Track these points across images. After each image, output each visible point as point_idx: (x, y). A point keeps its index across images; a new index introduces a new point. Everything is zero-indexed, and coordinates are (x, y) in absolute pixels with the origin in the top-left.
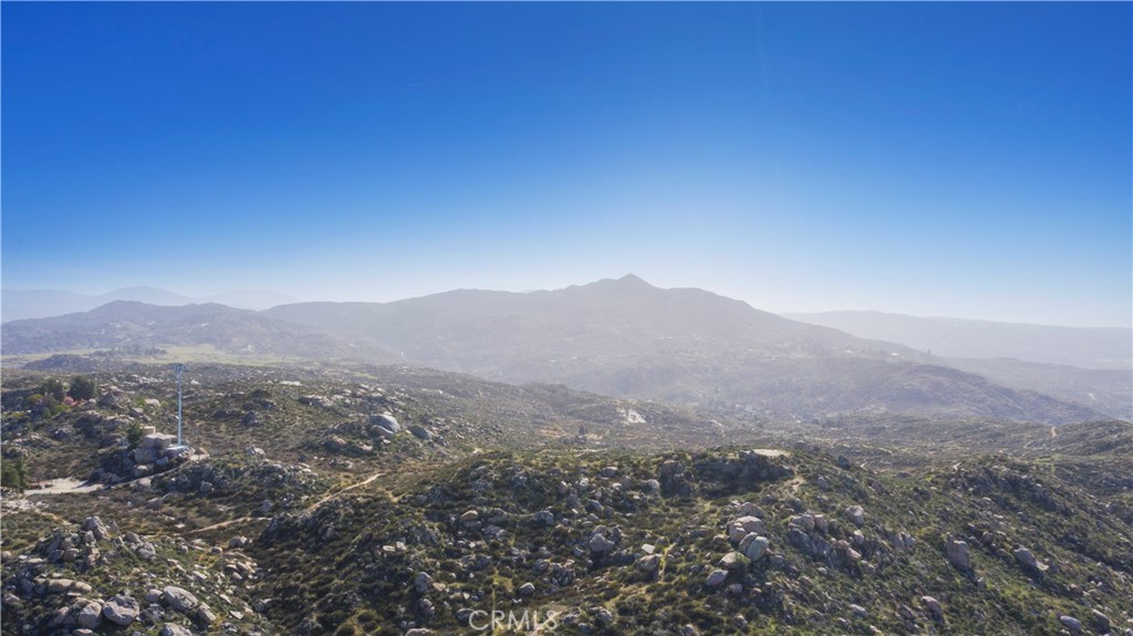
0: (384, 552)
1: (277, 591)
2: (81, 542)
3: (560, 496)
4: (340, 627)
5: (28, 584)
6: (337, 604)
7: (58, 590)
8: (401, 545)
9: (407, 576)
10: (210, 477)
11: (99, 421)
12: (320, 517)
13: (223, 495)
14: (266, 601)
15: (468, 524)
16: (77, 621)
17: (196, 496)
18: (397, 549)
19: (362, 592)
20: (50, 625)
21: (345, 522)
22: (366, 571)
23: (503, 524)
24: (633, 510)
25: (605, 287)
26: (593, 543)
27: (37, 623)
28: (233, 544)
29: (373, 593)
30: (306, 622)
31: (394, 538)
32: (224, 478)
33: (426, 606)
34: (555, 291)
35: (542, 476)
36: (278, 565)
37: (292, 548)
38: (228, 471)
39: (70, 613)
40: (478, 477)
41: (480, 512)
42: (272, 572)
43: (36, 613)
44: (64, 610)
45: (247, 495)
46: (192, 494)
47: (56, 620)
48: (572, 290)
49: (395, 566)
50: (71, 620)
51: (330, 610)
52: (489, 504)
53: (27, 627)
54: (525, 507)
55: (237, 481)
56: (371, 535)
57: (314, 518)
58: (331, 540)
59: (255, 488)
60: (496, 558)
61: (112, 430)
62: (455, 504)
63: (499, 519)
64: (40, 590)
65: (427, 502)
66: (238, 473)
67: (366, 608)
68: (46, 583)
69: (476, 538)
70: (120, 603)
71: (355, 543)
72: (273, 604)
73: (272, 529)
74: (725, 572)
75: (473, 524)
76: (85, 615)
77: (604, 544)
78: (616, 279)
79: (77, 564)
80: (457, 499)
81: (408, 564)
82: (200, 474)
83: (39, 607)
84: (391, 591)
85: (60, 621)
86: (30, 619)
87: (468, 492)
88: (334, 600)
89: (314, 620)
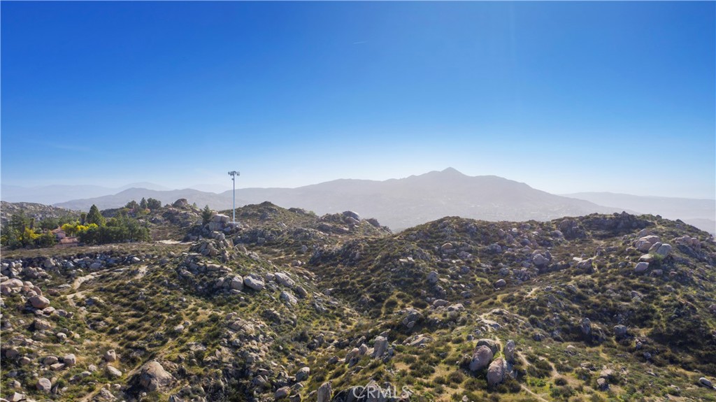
0: (401, 262)
1: (336, 285)
2: (218, 246)
3: (501, 238)
4: (387, 301)
5: (193, 266)
6: (379, 289)
7: (213, 269)
8: (410, 259)
9: (420, 275)
10: (262, 235)
11: (177, 213)
12: (348, 248)
13: (274, 244)
14: (331, 289)
15: (447, 251)
16: (230, 285)
17: (256, 245)
18: (409, 261)
19: (394, 283)
20: (214, 286)
21: (365, 250)
22: (393, 272)
23: (470, 251)
24: (551, 246)
25: (433, 175)
26: (536, 259)
27: (206, 286)
28: (294, 264)
29: (400, 284)
30: (363, 298)
31: (405, 255)
32: (271, 236)
33: (440, 289)
34: (401, 179)
35: (485, 227)
36: (329, 273)
37: (335, 265)
38: (273, 232)
39: (226, 280)
40: (445, 227)
41: (453, 244)
42: (326, 277)
43: (205, 280)
44: (222, 279)
45: (289, 244)
46: (254, 244)
47: (218, 284)
48: (413, 177)
49: (411, 270)
50: (227, 285)
51: (377, 292)
52: (458, 240)
53: (201, 287)
54: (480, 243)
55: (280, 237)
56: (389, 254)
57: (344, 249)
58: (360, 259)
59: (293, 241)
60: (471, 268)
61: (186, 218)
62: (435, 241)
63: (466, 248)
64: (202, 270)
65: (416, 239)
66: (279, 233)
67: (399, 290)
68: (205, 265)
69: (455, 258)
70: (254, 277)
71: (378, 260)
72: (336, 291)
73: (316, 257)
74: (647, 263)
75: (451, 251)
76: (235, 282)
77: (543, 260)
78: (440, 171)
79: (220, 258)
80: (435, 238)
81: (419, 268)
82: (256, 233)
83: (205, 277)
84: (412, 283)
85: (221, 285)
86: (201, 284)
87: (442, 234)
88: (377, 287)
89: (368, 297)
